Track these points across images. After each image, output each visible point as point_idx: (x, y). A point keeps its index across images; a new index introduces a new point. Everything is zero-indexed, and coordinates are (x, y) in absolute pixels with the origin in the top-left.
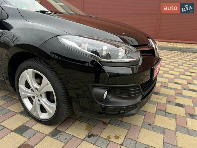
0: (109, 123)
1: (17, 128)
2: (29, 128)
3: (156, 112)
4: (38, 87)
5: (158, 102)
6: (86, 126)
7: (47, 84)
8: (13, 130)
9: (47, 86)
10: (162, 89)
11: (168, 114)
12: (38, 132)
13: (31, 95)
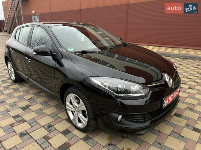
0: (127, 137)
1: (63, 131)
2: (70, 132)
3: (170, 133)
4: (77, 106)
5: (176, 125)
6: (109, 137)
7: (83, 105)
8: (61, 132)
9: (82, 107)
10: (187, 111)
11: (180, 137)
12: (76, 136)
13: (73, 110)
